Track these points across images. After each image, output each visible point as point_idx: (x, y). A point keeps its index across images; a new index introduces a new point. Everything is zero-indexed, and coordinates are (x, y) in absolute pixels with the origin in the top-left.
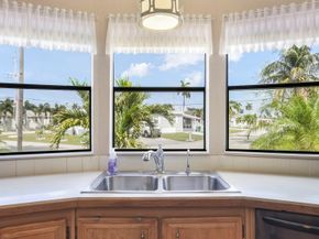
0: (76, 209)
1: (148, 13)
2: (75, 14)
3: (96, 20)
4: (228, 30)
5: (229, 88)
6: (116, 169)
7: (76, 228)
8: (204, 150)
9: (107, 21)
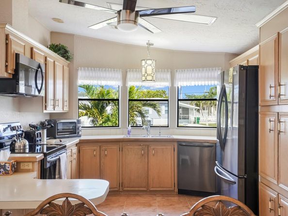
0: (122, 141)
1: (144, 81)
2: (114, 70)
3: (122, 72)
4: (178, 75)
5: (179, 100)
6: (131, 133)
7: (122, 148)
8: (168, 127)
9: (127, 72)
